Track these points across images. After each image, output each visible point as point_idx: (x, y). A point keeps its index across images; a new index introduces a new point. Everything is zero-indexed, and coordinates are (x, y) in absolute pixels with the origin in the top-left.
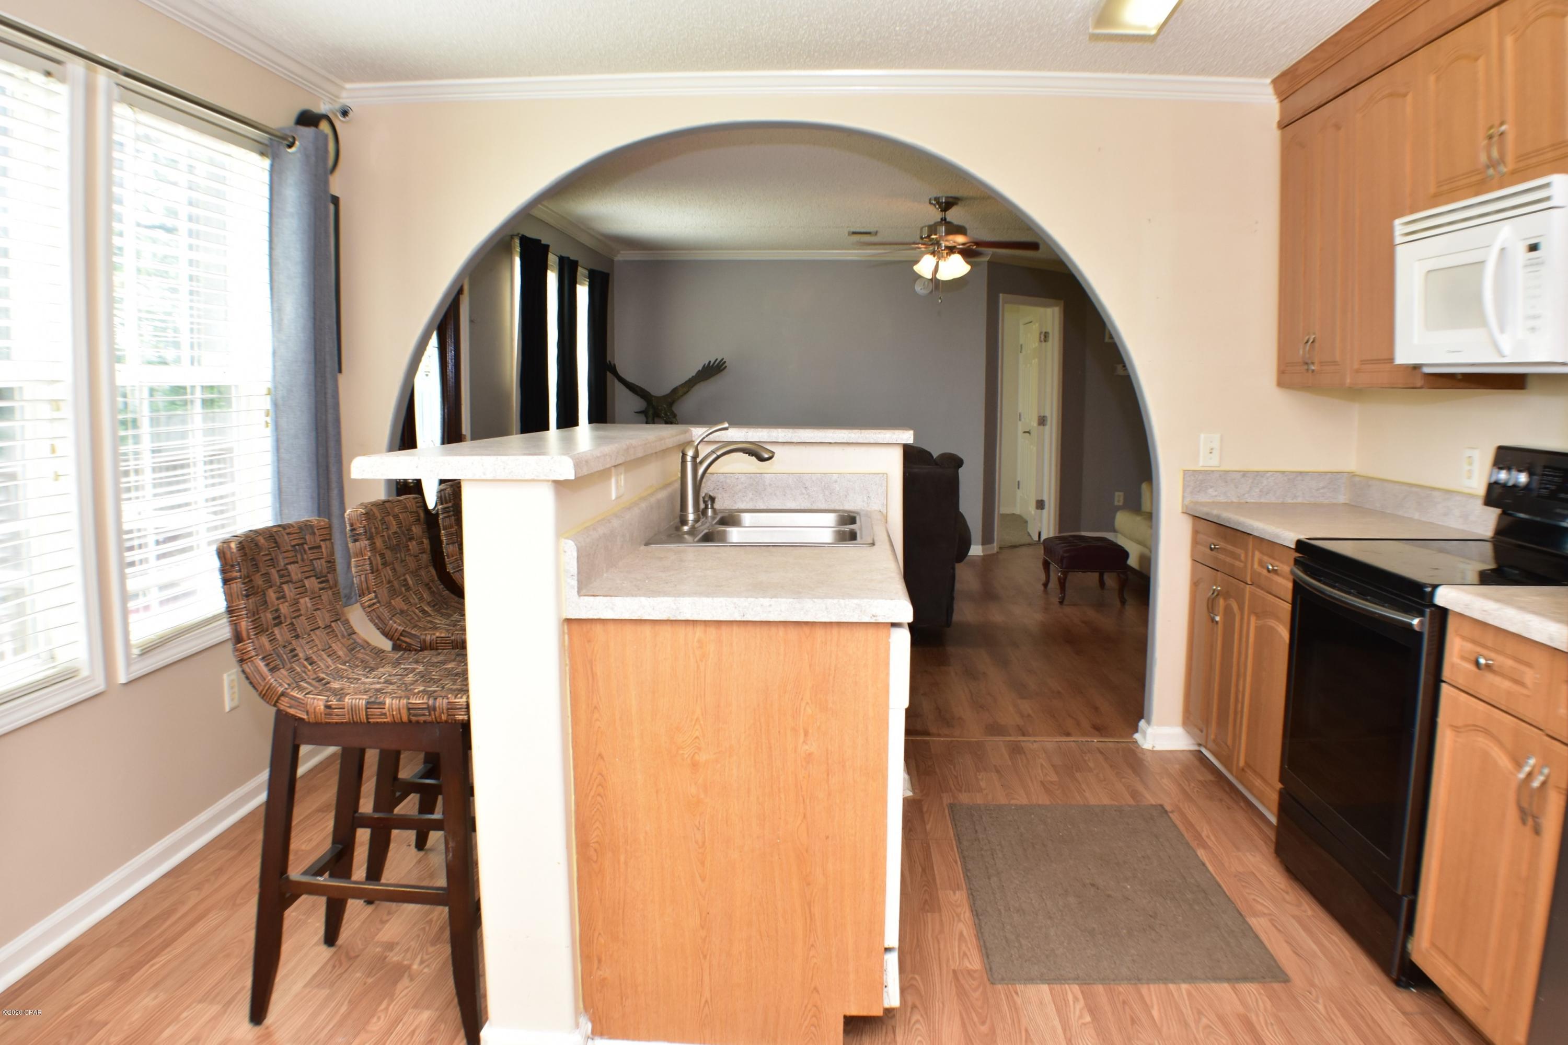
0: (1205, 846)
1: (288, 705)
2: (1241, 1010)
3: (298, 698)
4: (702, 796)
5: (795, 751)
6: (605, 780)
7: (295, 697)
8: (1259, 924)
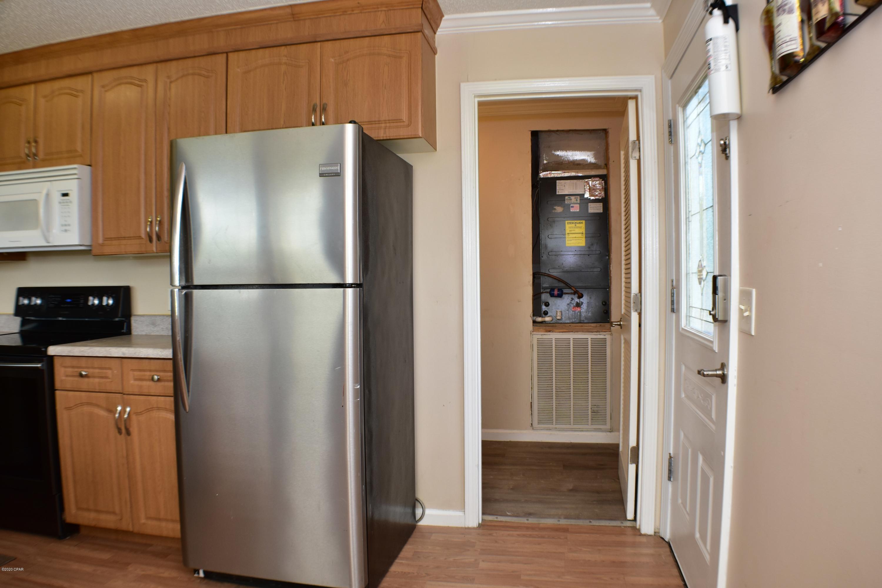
2: (11, 577)
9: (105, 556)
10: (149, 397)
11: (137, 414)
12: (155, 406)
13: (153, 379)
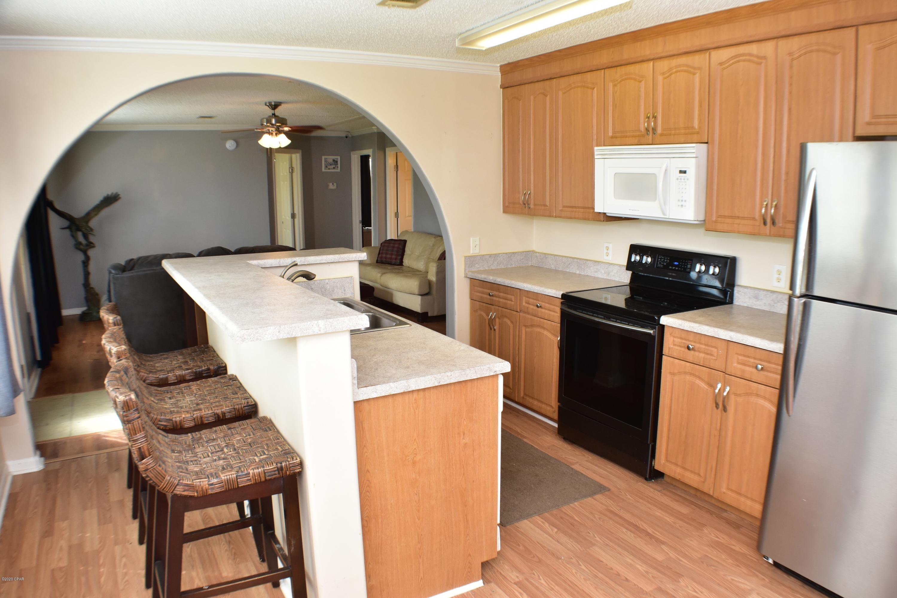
0: (525, 438)
1: (183, 490)
2: (605, 507)
3: (190, 484)
4: (418, 478)
5: (459, 444)
6: (370, 483)
7: (187, 484)
8: (576, 467)
9: (684, 510)
10: (750, 382)
11: (736, 395)
12: (754, 392)
13: (756, 367)
